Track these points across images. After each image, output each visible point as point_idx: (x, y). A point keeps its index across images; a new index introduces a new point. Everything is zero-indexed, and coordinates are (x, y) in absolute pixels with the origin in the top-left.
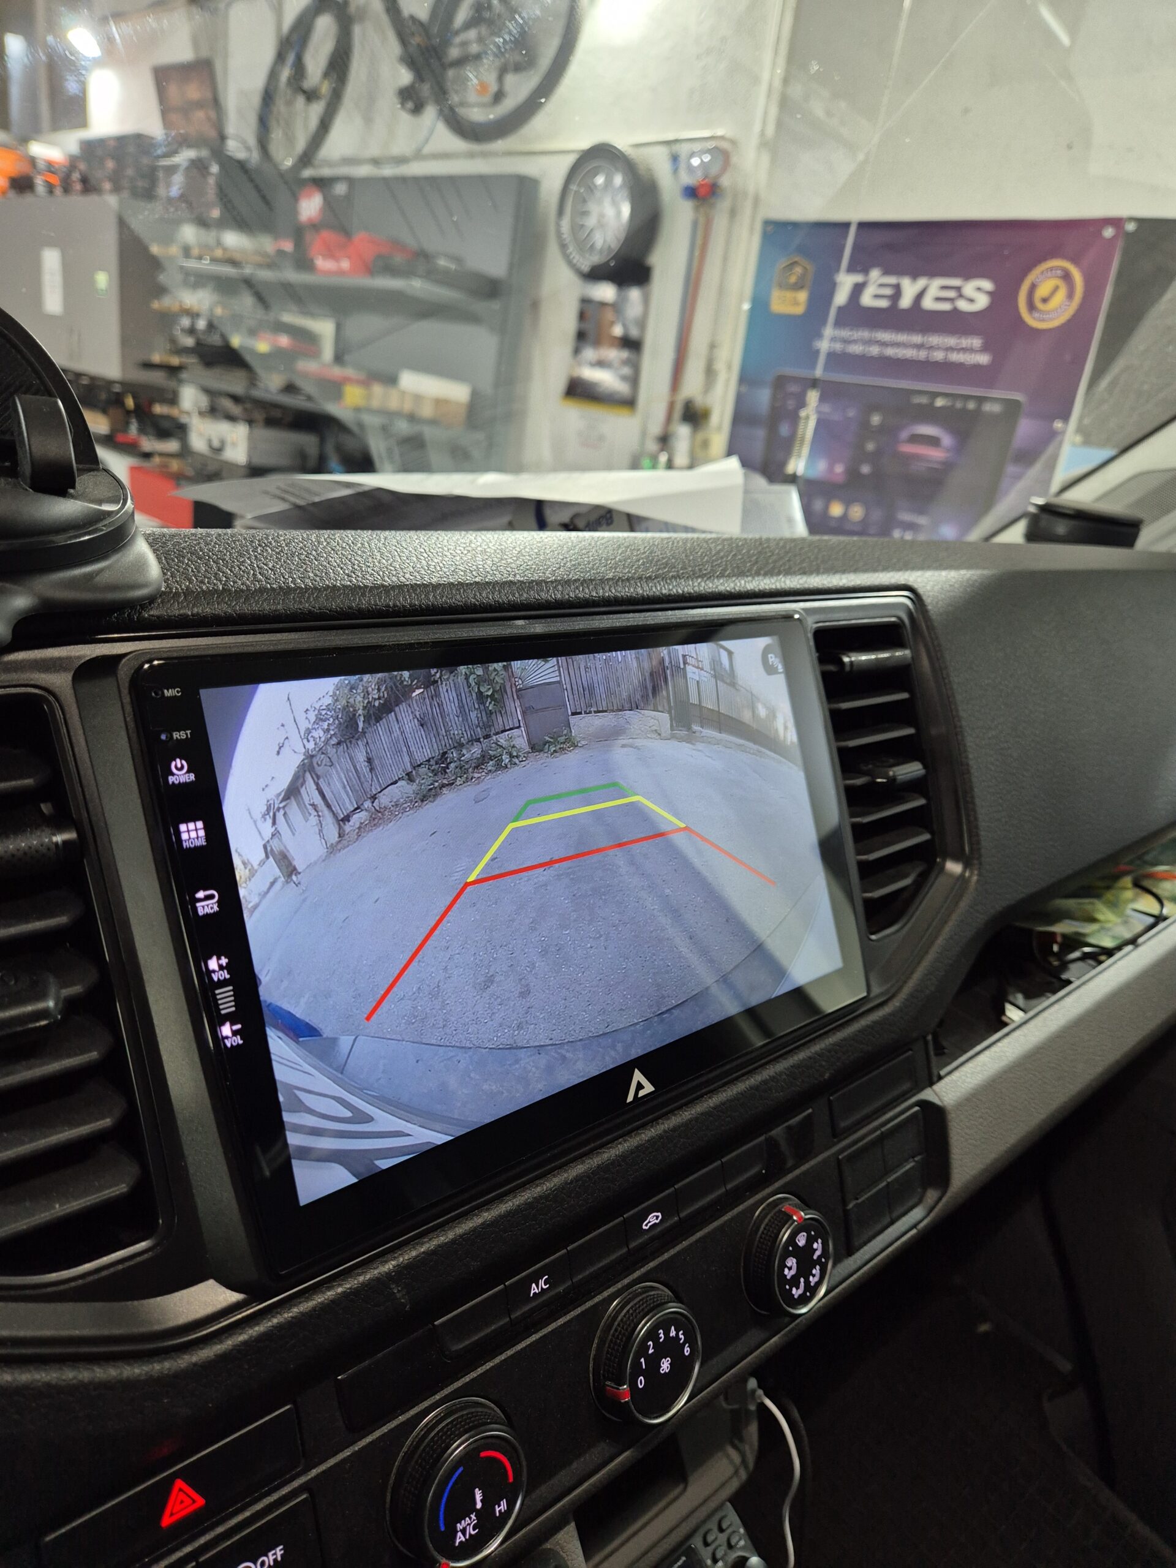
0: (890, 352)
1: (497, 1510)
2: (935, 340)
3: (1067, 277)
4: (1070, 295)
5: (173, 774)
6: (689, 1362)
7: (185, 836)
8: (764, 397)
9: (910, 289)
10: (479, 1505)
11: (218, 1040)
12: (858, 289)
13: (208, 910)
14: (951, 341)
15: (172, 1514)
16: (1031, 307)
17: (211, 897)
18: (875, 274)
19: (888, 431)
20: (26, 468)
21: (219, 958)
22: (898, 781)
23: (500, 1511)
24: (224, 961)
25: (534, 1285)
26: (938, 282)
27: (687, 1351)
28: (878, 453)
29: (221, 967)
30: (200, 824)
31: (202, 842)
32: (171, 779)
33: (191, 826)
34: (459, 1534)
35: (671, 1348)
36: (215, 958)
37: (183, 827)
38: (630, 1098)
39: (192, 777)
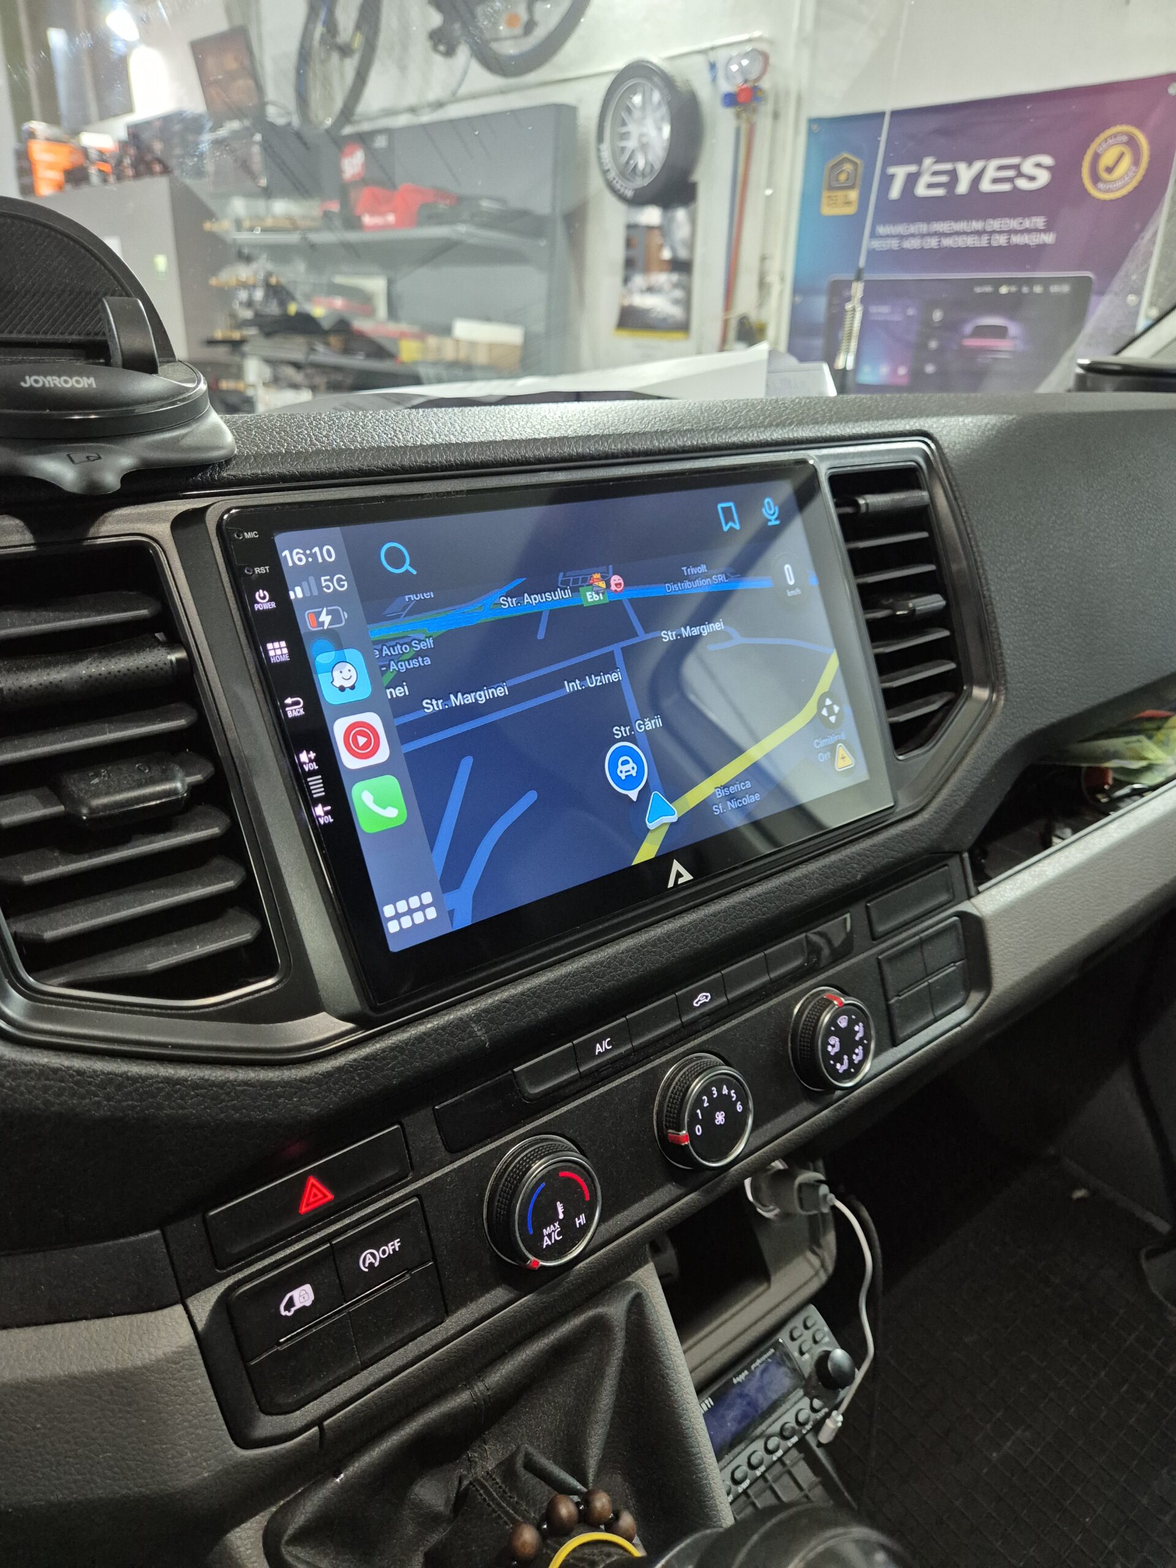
0: (948, 242)
1: (577, 1222)
2: (995, 224)
3: (1132, 142)
4: (1136, 162)
5: (258, 603)
6: (742, 1118)
7: (271, 653)
8: (820, 305)
9: (966, 174)
10: (561, 1216)
11: (313, 819)
12: (912, 180)
13: (296, 714)
14: (1013, 224)
15: (308, 1205)
16: (1096, 179)
17: (297, 703)
18: (928, 161)
19: (951, 326)
20: (118, 358)
21: (308, 753)
22: (917, 613)
23: (580, 1223)
24: (312, 755)
25: (598, 1045)
26: (994, 163)
27: (739, 1108)
28: (941, 350)
29: (311, 761)
30: (283, 644)
31: (286, 658)
32: (257, 607)
33: (276, 645)
34: (546, 1238)
35: (724, 1103)
36: (305, 752)
37: (269, 646)
38: (671, 884)
39: (273, 605)
